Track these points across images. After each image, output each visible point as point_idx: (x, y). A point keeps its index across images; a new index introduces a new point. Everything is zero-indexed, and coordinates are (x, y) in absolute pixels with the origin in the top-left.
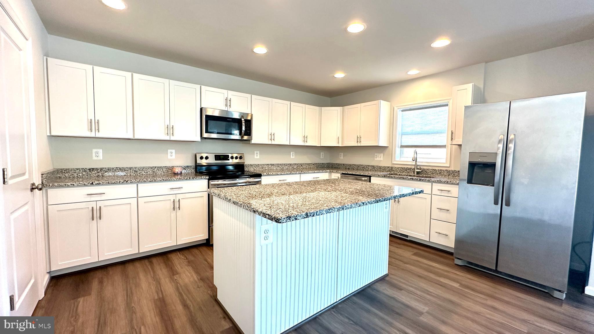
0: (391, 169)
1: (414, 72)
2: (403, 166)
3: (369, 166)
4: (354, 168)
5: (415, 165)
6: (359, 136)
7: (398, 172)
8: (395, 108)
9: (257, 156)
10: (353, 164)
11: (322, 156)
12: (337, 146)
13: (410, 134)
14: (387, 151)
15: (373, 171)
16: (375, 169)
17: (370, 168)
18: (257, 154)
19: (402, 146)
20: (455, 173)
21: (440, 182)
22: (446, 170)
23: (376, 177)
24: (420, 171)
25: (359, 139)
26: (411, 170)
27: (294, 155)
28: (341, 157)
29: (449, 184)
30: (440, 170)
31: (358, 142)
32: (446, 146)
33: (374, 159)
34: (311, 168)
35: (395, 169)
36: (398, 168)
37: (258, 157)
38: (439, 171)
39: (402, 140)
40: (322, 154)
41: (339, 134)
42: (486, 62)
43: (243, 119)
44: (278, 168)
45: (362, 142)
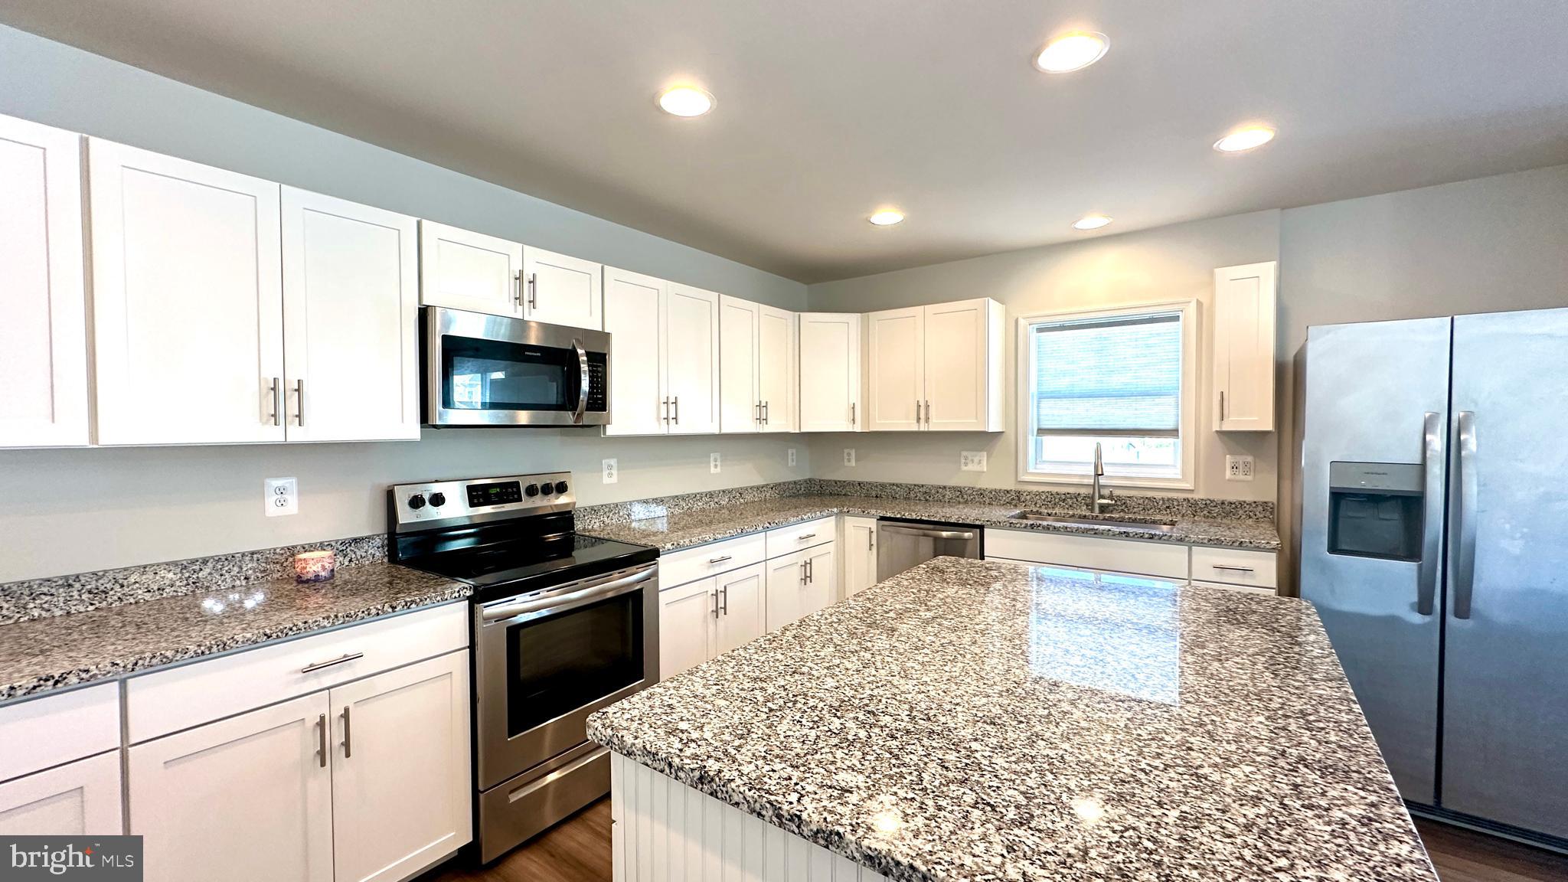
0: (1014, 498)
1: (1092, 222)
2: (1054, 490)
3: (945, 487)
4: (897, 496)
5: (1094, 486)
6: (922, 404)
7: (1038, 506)
8: (1022, 322)
9: (610, 475)
10: (892, 482)
11: (793, 461)
12: (851, 430)
13: (1065, 397)
14: (1000, 446)
15: (959, 502)
16: (965, 496)
17: (948, 493)
18: (610, 467)
19: (1042, 431)
20: (1213, 509)
21: (1217, 543)
22: (1184, 500)
23: (1003, 528)
24: (1110, 502)
25: (922, 410)
26: (1079, 499)
27: (718, 463)
28: (849, 460)
29: (1248, 549)
30: (1169, 499)
31: (919, 419)
32: (1177, 430)
33: (960, 469)
34: (765, 500)
35: (1028, 498)
36: (1038, 494)
37: (614, 479)
38: (1164, 503)
39: (1043, 412)
40: (793, 454)
41: (855, 398)
42: (1283, 209)
43: (580, 351)
44: (677, 511)
45: (933, 420)
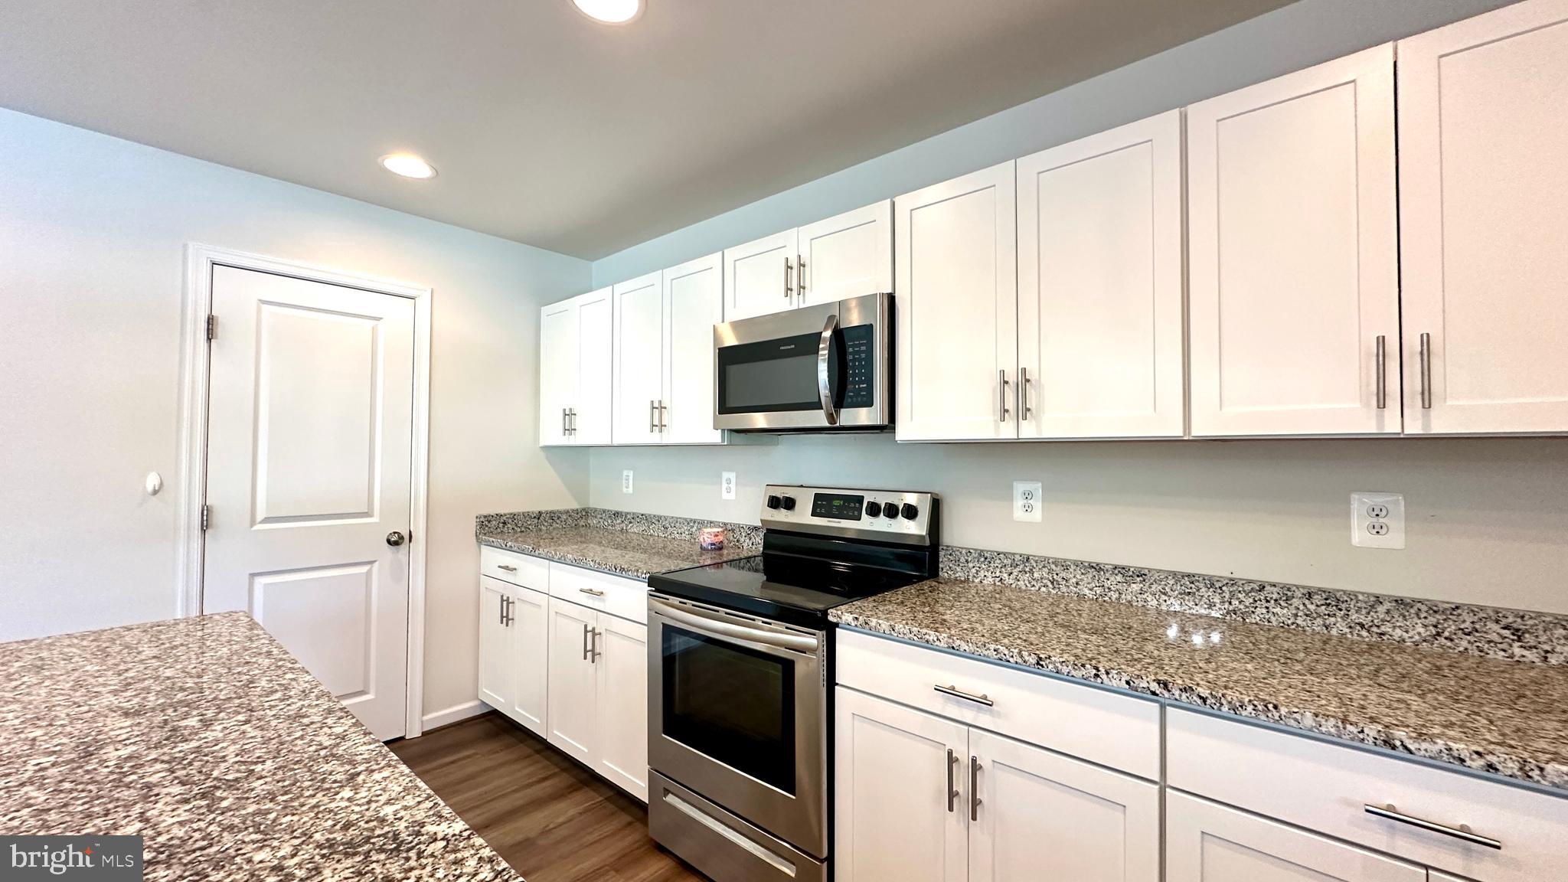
9: (1028, 509)
18: (1028, 495)
27: (1393, 523)
37: (1037, 515)
43: (826, 334)
